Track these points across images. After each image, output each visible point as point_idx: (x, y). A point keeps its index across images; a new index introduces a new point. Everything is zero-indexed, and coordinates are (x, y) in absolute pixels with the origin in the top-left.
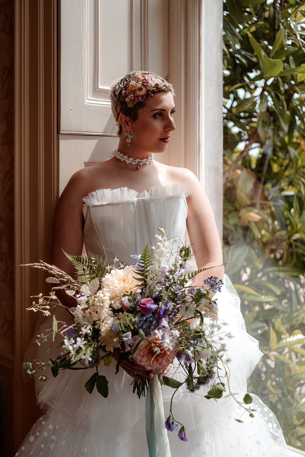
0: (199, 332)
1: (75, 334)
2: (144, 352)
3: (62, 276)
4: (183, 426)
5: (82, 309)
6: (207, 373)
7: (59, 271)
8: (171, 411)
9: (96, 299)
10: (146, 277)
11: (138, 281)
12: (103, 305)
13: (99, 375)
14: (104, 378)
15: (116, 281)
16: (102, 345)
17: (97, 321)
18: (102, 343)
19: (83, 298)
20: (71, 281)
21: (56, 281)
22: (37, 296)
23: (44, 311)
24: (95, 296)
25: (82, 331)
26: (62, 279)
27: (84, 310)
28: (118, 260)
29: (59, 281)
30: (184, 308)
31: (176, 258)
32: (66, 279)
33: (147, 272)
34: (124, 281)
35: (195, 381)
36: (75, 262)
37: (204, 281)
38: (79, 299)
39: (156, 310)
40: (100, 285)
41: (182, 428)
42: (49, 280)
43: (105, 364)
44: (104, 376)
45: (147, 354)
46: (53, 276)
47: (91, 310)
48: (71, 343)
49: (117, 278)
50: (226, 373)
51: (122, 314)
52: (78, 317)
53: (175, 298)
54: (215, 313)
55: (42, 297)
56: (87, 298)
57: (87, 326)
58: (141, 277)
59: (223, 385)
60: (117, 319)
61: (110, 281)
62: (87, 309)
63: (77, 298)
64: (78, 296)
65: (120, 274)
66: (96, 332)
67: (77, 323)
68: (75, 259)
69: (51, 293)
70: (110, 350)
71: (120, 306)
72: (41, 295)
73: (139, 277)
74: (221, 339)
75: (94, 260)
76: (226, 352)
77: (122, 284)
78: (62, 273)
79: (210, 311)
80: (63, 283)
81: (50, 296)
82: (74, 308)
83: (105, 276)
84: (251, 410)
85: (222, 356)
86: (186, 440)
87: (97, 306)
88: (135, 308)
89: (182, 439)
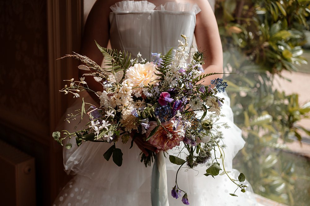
0: (208, 125)
1: (99, 114)
2: (157, 136)
3: (92, 65)
4: (186, 193)
5: (107, 95)
6: (206, 155)
7: (90, 61)
8: (176, 182)
9: (121, 88)
10: (165, 73)
11: (158, 76)
12: (127, 93)
13: (116, 148)
14: (119, 150)
15: (138, 74)
16: (122, 126)
17: (120, 105)
18: (122, 125)
19: (109, 85)
20: (99, 70)
21: (87, 68)
22: (69, 80)
23: (74, 94)
24: (120, 85)
25: (107, 115)
26: (92, 67)
27: (109, 95)
28: (141, 55)
29: (90, 68)
30: (194, 102)
31: (193, 61)
32: (95, 67)
33: (166, 69)
34: (145, 75)
35: (195, 159)
36: (104, 53)
37: (211, 81)
38: (105, 85)
39: (172, 103)
40: (124, 75)
41: (185, 195)
42: (81, 67)
43: (122, 141)
44: (120, 149)
45: (160, 137)
46: (85, 64)
47: (116, 96)
48: (96, 124)
49: (139, 71)
50: (221, 155)
51: (141, 101)
52: (104, 101)
53: (186, 92)
54: (218, 109)
55: (73, 81)
56: (112, 85)
57: (112, 110)
58: (160, 73)
59: (219, 164)
60: (136, 105)
61: (133, 73)
62: (112, 95)
63: (103, 84)
64: (105, 83)
65: (142, 68)
66: (119, 115)
67: (102, 105)
68: (105, 51)
69: (82, 79)
70: (128, 131)
71: (140, 95)
72: (73, 79)
73: (158, 72)
74: (218, 127)
75: (121, 54)
76: (222, 140)
77: (144, 77)
78: (93, 62)
79: (215, 107)
80: (93, 71)
81: (81, 81)
82: (100, 92)
83: (129, 68)
84: (243, 186)
85: (218, 142)
86: (189, 204)
87: (122, 93)
88: (153, 98)
89: (185, 203)
